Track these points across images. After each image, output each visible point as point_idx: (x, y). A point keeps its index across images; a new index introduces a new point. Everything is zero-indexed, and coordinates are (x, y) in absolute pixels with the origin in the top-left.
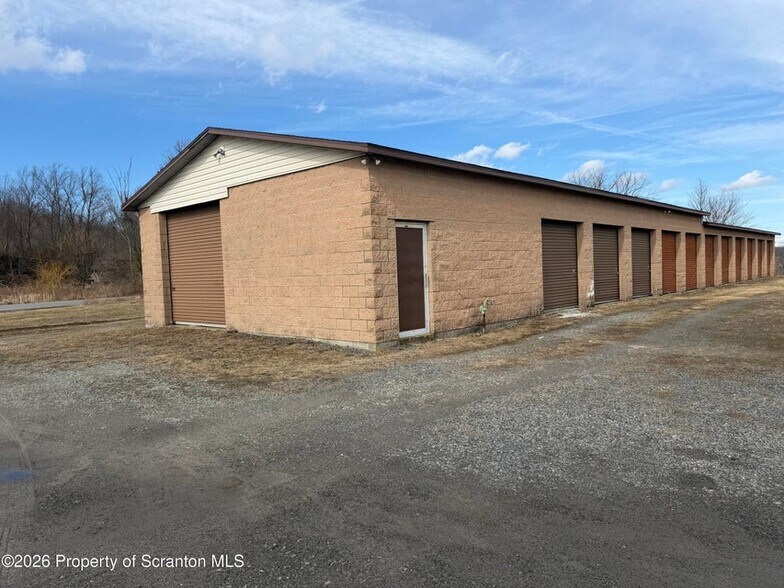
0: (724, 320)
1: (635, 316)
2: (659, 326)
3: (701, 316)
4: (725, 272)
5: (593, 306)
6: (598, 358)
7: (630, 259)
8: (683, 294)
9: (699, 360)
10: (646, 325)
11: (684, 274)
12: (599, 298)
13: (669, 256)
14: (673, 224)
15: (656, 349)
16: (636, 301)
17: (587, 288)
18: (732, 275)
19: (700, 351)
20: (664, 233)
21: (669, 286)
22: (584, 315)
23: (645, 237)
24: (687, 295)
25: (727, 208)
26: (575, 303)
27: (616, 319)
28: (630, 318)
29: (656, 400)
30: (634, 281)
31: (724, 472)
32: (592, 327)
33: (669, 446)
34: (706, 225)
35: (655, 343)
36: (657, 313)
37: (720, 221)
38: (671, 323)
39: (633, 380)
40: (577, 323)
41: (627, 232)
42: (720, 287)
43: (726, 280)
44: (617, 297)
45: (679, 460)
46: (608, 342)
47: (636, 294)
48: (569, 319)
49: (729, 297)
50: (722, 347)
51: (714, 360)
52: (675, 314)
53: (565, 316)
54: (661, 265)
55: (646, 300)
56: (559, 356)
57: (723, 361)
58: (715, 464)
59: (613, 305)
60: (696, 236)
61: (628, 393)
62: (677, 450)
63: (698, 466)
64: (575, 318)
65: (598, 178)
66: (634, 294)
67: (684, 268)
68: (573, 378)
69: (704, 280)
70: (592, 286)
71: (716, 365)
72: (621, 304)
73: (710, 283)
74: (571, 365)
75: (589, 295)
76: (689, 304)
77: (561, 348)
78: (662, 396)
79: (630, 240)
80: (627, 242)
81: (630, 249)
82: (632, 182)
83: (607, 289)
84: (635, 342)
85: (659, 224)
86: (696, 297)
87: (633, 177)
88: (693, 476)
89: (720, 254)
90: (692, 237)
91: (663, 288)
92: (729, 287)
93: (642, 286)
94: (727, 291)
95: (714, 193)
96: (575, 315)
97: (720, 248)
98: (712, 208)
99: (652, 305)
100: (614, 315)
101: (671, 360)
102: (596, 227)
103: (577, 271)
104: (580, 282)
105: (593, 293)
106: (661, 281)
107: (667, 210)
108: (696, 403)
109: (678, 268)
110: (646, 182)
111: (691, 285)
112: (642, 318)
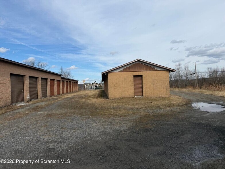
0: (65, 103)
1: (41, 103)
2: (48, 106)
3: (59, 102)
4: (67, 90)
5: (29, 101)
6: (28, 118)
7: (41, 87)
8: (56, 96)
9: (57, 114)
10: (44, 106)
11: (56, 91)
12: (31, 99)
13: (52, 86)
14: (53, 77)
15: (46, 113)
16: (43, 99)
17: (27, 96)
18: (69, 91)
19: (58, 112)
20: (51, 79)
21: (52, 94)
22: (26, 104)
23: (45, 81)
24: (57, 96)
25: (68, 74)
26: (23, 101)
27: (36, 105)
28: (40, 104)
29: (43, 128)
30: (42, 93)
31: (58, 146)
32: (27, 108)
33: (44, 142)
34: (62, 78)
35: (46, 111)
36: (48, 102)
37: (66, 77)
38: (51, 105)
39: (37, 123)
40: (23, 107)
41: (40, 79)
42: (66, 94)
43: (67, 92)
44: (37, 98)
45: (46, 145)
46: (32, 112)
47: (43, 97)
48: (20, 106)
49: (67, 97)
50: (63, 110)
51: (61, 114)
52: (53, 102)
53: (19, 105)
54: (50, 88)
55: (46, 99)
56: (14, 119)
57: (63, 114)
58: (56, 144)
59: (36, 100)
60: (59, 81)
61: (35, 127)
62: (46, 142)
63: (51, 146)
64: (22, 105)
65: (33, 62)
66: (42, 97)
67: (56, 89)
68: (17, 126)
69: (62, 92)
70: (29, 95)
71: (61, 115)
72: (38, 100)
73: (63, 93)
74: (18, 121)
75: (28, 98)
76: (57, 99)
77: (16, 116)
78: (45, 126)
79: (41, 81)
80: (40, 82)
81: (41, 84)
82: (43, 65)
83: (34, 96)
84: (40, 111)
85: (49, 77)
86: (59, 97)
87: (43, 64)
88: (49, 149)
89: (66, 85)
90: (58, 81)
91: (51, 95)
92: (68, 94)
93: (45, 94)
94: (68, 95)
95: (65, 70)
96: (23, 104)
97: (65, 84)
98: (64, 74)
99: (47, 100)
100: (36, 103)
101: (49, 115)
102: (30, 77)
103: (24, 90)
104: (25, 94)
105: (29, 97)
106: (50, 93)
107: (51, 73)
108: (54, 127)
109: (55, 89)
110: (47, 65)
111: (58, 94)
112: (43, 104)
